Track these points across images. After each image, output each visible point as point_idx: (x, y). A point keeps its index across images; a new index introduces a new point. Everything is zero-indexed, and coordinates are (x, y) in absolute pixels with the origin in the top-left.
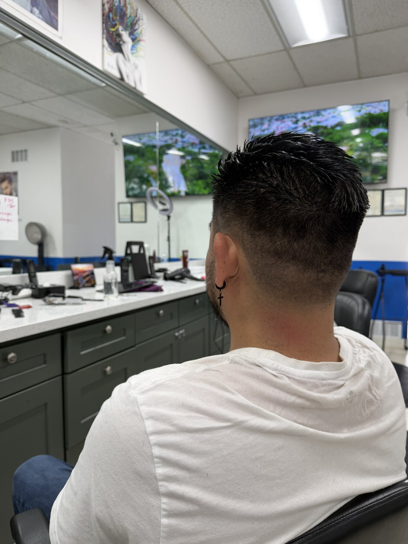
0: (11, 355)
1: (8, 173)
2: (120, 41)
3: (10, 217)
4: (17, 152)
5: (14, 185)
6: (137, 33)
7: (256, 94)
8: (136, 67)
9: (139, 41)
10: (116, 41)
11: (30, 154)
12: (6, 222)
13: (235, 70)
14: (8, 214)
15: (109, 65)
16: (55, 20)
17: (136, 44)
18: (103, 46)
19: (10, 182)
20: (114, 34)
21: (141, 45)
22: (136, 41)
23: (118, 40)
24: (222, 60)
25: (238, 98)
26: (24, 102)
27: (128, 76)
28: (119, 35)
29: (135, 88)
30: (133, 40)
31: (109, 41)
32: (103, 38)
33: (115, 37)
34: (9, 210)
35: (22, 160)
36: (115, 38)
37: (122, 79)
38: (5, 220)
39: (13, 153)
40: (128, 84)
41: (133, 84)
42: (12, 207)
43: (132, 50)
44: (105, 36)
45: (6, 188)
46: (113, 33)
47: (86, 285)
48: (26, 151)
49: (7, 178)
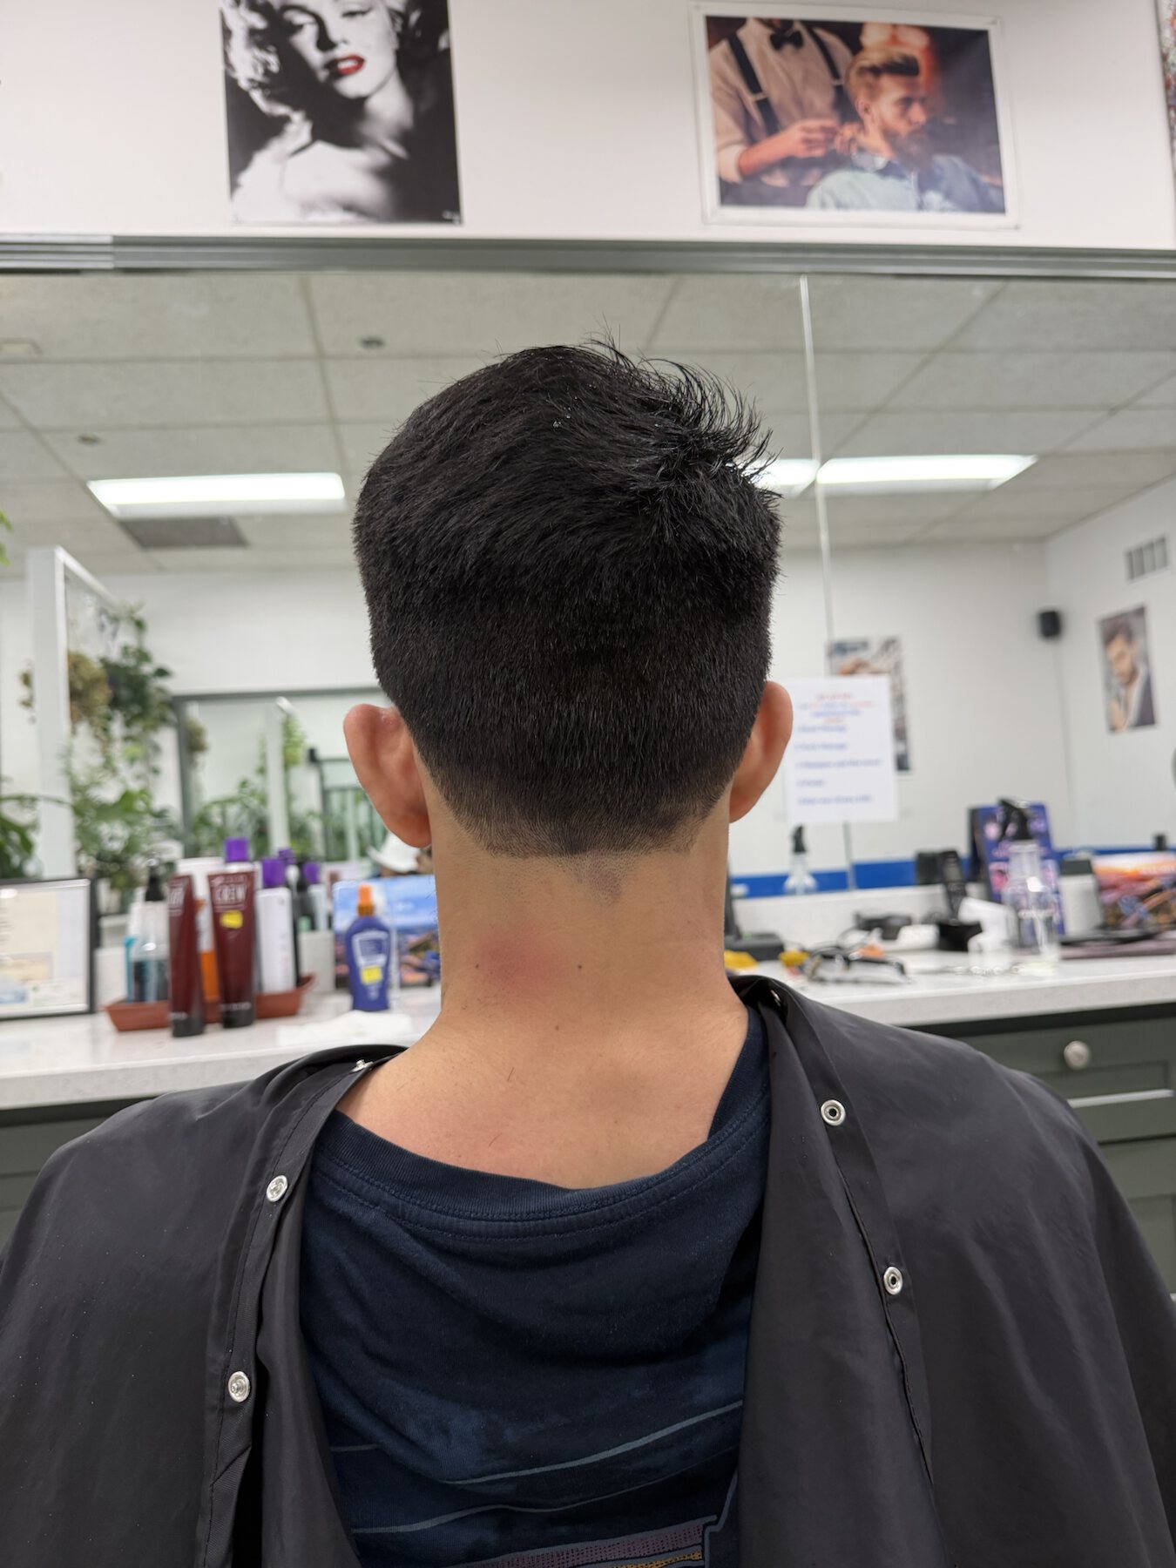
1: (1123, 615)
4: (1140, 551)
5: (1139, 642)
16: (993, 194)
19: (1130, 637)
26: (1113, 410)
35: (1154, 568)
39: (1130, 555)
45: (1121, 656)
48: (1162, 541)
49: (1120, 629)
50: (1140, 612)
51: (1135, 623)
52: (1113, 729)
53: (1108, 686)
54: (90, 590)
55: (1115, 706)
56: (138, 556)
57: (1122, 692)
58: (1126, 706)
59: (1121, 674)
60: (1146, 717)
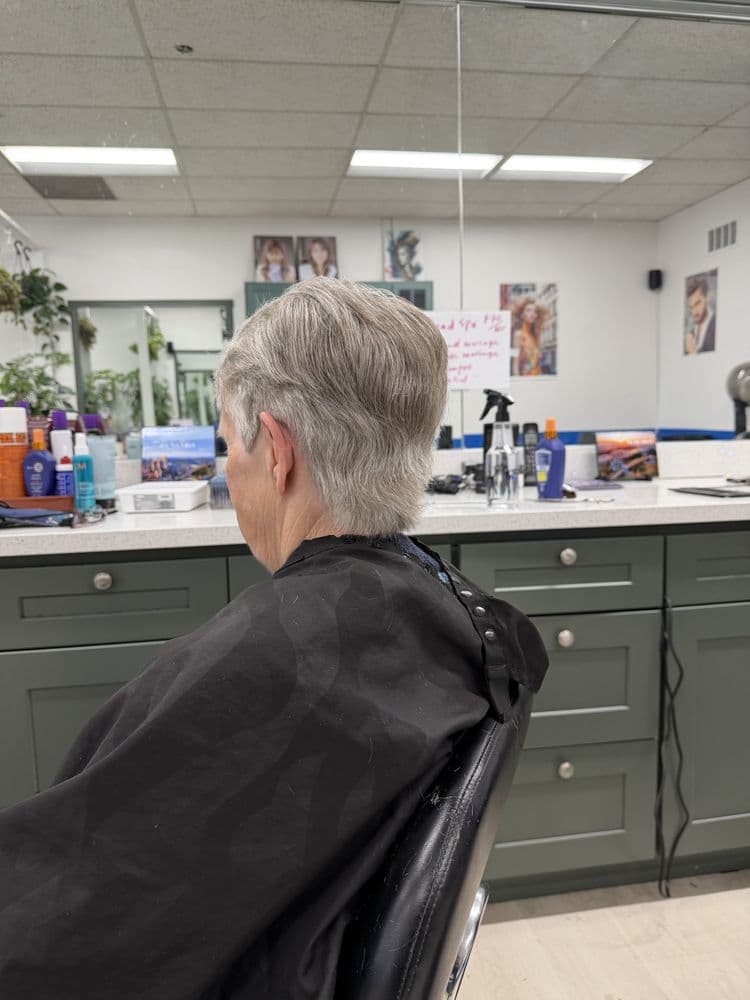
1: (702, 275)
3: (493, 349)
4: (719, 230)
5: (710, 294)
11: (741, 229)
12: (487, 357)
14: (491, 343)
19: (705, 291)
34: (491, 336)
35: (726, 244)
38: (484, 354)
39: (711, 234)
42: (497, 330)
45: (698, 303)
47: (631, 474)
48: (734, 225)
49: (700, 285)
50: (714, 273)
51: (709, 280)
52: (686, 353)
53: (686, 323)
54: (9, 226)
55: (690, 336)
56: (42, 204)
57: (696, 327)
58: (697, 339)
59: (697, 315)
60: (709, 346)
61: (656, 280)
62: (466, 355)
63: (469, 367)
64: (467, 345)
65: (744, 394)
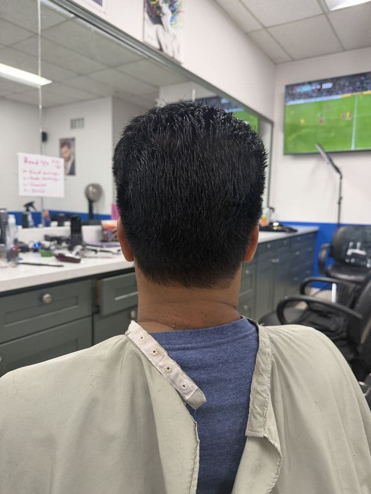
0: (47, 296)
1: (68, 139)
2: (160, 13)
3: (57, 177)
4: (75, 120)
5: (72, 149)
6: (177, 5)
7: (293, 60)
8: (175, 37)
9: (179, 12)
10: (156, 13)
11: (86, 121)
12: (53, 181)
13: (272, 36)
14: (56, 174)
15: (149, 36)
17: (175, 15)
18: (144, 19)
19: (69, 146)
20: (155, 7)
21: (180, 17)
22: (176, 13)
23: (158, 12)
24: (260, 27)
25: (276, 64)
26: (80, 75)
27: (166, 47)
28: (159, 8)
29: (173, 58)
30: (173, 12)
31: (150, 14)
32: (144, 11)
33: (155, 9)
34: (56, 170)
35: (79, 127)
36: (156, 11)
37: (161, 49)
38: (53, 179)
39: (72, 121)
40: (166, 54)
41: (171, 54)
42: (58, 167)
43: (171, 21)
44: (146, 9)
45: (66, 152)
46: (153, 7)
47: (115, 239)
48: (83, 119)
49: (66, 143)
50: (73, 139)
51: (71, 142)
57: (66, 164)
58: (66, 168)
59: (66, 158)
60: (72, 172)
61: (45, 137)
62: (44, 179)
63: (44, 185)
64: (44, 173)
65: (91, 196)
